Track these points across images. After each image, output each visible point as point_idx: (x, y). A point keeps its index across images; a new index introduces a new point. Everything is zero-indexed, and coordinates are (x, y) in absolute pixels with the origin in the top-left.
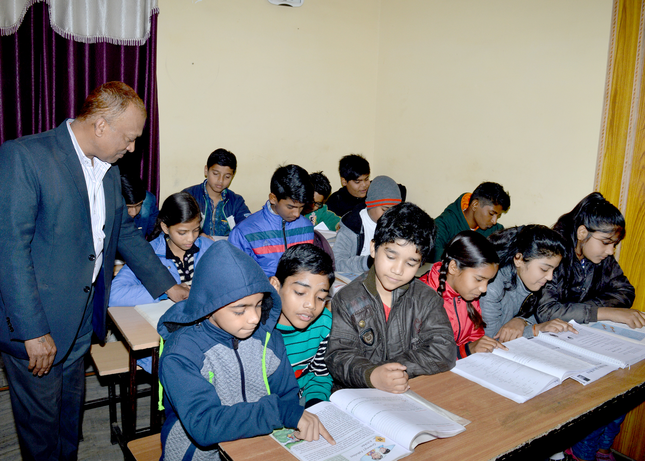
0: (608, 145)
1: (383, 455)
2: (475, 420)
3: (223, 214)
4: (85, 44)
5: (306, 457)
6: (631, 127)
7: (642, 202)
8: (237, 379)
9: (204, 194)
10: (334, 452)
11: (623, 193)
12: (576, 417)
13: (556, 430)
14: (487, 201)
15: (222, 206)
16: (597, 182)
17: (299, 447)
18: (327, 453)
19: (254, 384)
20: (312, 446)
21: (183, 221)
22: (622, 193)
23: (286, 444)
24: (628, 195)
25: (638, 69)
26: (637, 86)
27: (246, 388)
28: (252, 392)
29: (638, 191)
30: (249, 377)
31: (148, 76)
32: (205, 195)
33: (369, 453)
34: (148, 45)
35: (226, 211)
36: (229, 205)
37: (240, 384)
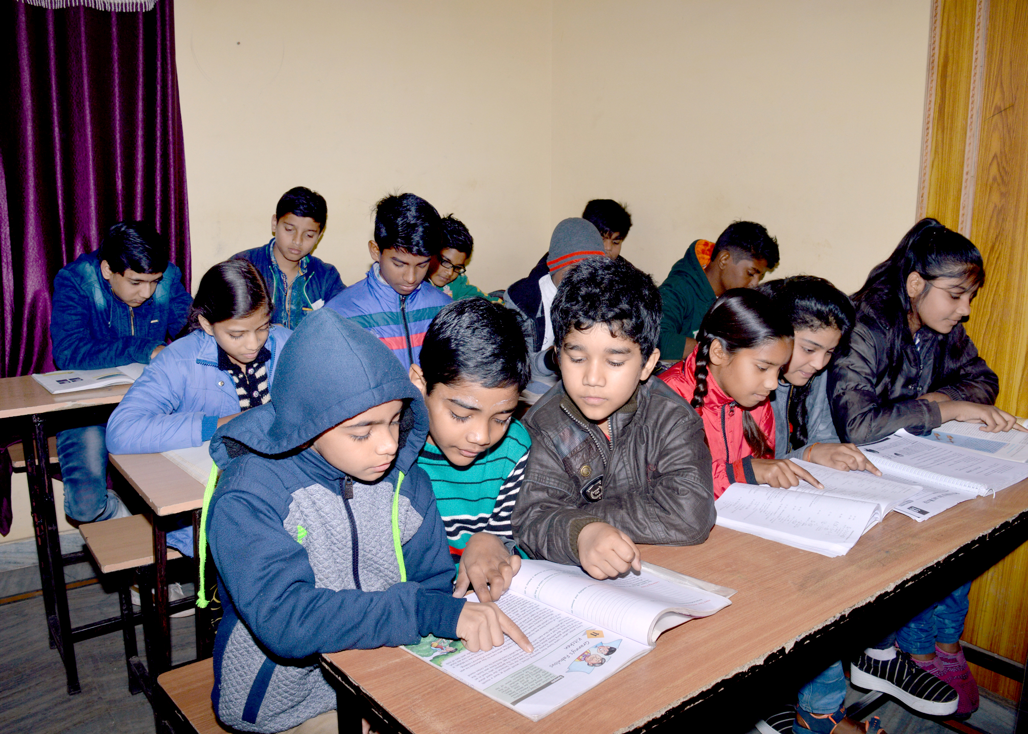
0: (936, 147)
1: (606, 657)
2: (753, 586)
3: (305, 298)
4: (46, 9)
5: (472, 675)
6: (972, 115)
7: (995, 236)
8: (345, 549)
9: (270, 263)
10: (520, 661)
11: (964, 224)
12: (917, 572)
13: (887, 593)
14: (745, 255)
15: (301, 285)
16: (921, 208)
17: (456, 661)
18: (507, 665)
19: (375, 559)
20: (479, 657)
21: (236, 316)
22: (962, 223)
23: (431, 658)
24: (972, 225)
25: (981, 18)
26: (979, 46)
27: (360, 564)
28: (371, 571)
29: (988, 219)
30: (366, 546)
31: (162, 64)
32: (272, 266)
33: (581, 657)
34: (158, 12)
35: (310, 291)
36: (314, 282)
37: (351, 558)
